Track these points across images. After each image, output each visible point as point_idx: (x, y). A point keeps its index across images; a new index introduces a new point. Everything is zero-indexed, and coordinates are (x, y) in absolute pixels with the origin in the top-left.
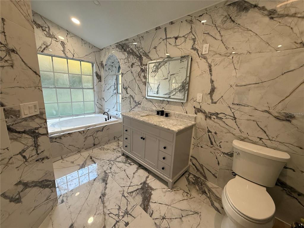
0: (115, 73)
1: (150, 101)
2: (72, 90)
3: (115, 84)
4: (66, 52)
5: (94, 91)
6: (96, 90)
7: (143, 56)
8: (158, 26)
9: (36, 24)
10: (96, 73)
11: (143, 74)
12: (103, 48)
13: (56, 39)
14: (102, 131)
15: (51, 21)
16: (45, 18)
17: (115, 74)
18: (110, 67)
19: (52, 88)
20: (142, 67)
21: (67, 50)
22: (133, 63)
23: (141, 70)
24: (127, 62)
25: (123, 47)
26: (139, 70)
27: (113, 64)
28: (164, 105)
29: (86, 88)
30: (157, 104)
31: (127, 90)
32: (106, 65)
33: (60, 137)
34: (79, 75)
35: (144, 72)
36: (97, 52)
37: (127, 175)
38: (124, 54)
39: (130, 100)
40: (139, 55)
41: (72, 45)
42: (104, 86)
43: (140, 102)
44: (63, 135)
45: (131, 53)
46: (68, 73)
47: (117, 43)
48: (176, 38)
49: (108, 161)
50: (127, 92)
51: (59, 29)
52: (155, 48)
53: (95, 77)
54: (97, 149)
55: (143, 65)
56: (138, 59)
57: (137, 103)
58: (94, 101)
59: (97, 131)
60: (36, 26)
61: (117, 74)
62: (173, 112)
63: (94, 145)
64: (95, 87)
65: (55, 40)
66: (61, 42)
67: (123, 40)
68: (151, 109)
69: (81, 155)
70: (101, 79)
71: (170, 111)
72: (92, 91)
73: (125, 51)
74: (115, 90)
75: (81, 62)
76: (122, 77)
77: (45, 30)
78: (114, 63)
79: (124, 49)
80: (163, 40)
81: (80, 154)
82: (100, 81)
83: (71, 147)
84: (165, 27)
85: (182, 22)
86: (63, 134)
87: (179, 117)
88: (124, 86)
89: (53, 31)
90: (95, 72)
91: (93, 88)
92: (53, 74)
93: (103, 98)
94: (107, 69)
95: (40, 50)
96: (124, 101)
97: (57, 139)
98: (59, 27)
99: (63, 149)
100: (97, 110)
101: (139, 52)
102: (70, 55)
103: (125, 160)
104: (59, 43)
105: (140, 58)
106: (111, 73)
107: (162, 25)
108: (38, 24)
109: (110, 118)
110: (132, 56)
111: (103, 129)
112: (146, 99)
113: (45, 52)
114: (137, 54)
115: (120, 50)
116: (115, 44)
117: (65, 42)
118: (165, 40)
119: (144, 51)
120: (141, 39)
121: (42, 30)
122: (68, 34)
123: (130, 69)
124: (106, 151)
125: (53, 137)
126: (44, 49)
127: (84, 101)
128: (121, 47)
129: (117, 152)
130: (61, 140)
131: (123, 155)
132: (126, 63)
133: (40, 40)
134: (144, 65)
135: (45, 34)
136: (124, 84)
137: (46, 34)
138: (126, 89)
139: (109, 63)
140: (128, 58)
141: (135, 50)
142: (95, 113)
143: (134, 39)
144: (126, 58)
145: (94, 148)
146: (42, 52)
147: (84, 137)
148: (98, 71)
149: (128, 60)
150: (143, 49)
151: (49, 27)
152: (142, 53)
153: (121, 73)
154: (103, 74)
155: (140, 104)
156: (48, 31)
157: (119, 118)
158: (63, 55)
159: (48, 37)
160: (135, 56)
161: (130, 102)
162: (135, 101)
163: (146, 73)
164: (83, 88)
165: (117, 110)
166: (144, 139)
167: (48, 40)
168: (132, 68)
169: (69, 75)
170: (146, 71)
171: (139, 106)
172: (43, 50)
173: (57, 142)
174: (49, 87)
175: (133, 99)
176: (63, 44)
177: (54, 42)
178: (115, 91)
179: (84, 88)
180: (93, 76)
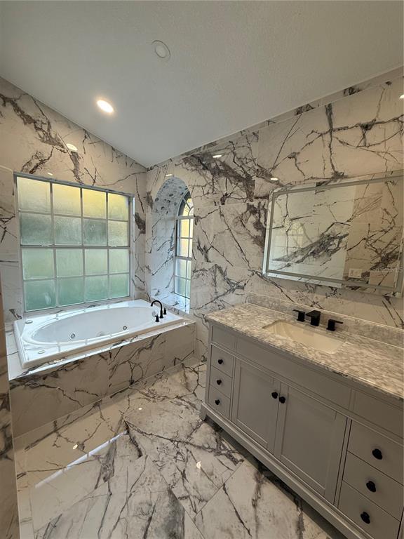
0: (172, 216)
1: (273, 283)
2: (86, 250)
3: (172, 237)
4: (80, 174)
5: (130, 252)
6: (134, 251)
7: (253, 178)
8: (304, 104)
9: (24, 116)
10: (137, 216)
11: (253, 219)
12: (152, 165)
13: (63, 147)
14: (151, 347)
15: (54, 111)
16: (43, 105)
17: (173, 219)
18: (165, 204)
19: (46, 248)
20: (251, 203)
21: (81, 170)
22: (226, 194)
23: (248, 210)
24: (211, 191)
25: (199, 160)
26: (242, 208)
27: (170, 198)
28: (318, 297)
29: (115, 245)
30: (293, 292)
31: (207, 252)
32: (157, 199)
33: (55, 373)
34: (101, 219)
35: (257, 215)
36: (140, 173)
37: (236, 512)
38: (204, 176)
39: (215, 276)
40: (244, 176)
41: (93, 161)
42: (150, 242)
43: (242, 284)
44: (64, 368)
45: (223, 171)
46: (82, 217)
47: (187, 154)
48: (366, 127)
49: (171, 445)
50: (206, 257)
51: (69, 127)
52: (293, 156)
53: (134, 225)
54: (138, 395)
55: (253, 198)
56: (241, 184)
57: (233, 283)
58: (129, 273)
59: (140, 351)
60: (23, 119)
61: (176, 218)
62: (352, 318)
63: (132, 383)
64: (133, 245)
65: (60, 148)
66: (72, 152)
67: (202, 145)
68: (275, 302)
69: (101, 417)
70: (145, 228)
71: (342, 316)
72: (125, 252)
73: (205, 168)
74: (171, 249)
75: (109, 194)
76: (196, 224)
77: (41, 129)
78: (172, 195)
79: (203, 165)
80: (321, 135)
81: (99, 413)
82: (144, 232)
83: (79, 396)
84: (327, 104)
85: (388, 83)
86: (64, 365)
87: (375, 336)
88: (199, 244)
89: (57, 130)
90: (134, 214)
91: (129, 246)
92: (51, 219)
93: (148, 268)
94: (159, 208)
95: (27, 170)
96: (198, 276)
97: (47, 379)
98: (69, 124)
99: (60, 402)
100: (134, 292)
101: (243, 169)
102: (87, 180)
103: (213, 438)
104: (67, 156)
105: (247, 182)
106: (166, 216)
107: (320, 100)
108: (29, 116)
109: (165, 313)
110: (223, 179)
111: (152, 343)
112: (262, 276)
113: (38, 173)
114: (239, 172)
115: (193, 168)
116: (182, 155)
117: (80, 153)
118: (328, 135)
119: (259, 166)
120: (250, 139)
121: (36, 127)
122: (86, 137)
123: (217, 207)
124: (160, 405)
125: (38, 376)
126: (36, 167)
127: (108, 275)
128: (195, 161)
129: (187, 408)
130: (57, 379)
131: (207, 420)
132: (208, 193)
133: (30, 148)
134: (257, 198)
135: (40, 137)
136: (200, 240)
137: (42, 136)
138: (204, 251)
139: (164, 196)
140: (213, 183)
141: (233, 166)
142: (129, 298)
143: (230, 142)
144: (209, 184)
145: (131, 394)
146: (31, 172)
147: (110, 367)
148: (140, 212)
149: (214, 187)
150: (256, 162)
151: (49, 123)
152: (252, 171)
153: (194, 216)
154: (149, 217)
155: (243, 288)
156: (46, 130)
157: (184, 314)
158: (74, 180)
159: (46, 142)
160: (232, 178)
161: (215, 280)
162: (228, 279)
163: (263, 215)
164: (108, 247)
165: (174, 292)
166: (282, 400)
167: (46, 149)
168: (223, 204)
169: (82, 221)
170: (262, 212)
171: (237, 291)
172: (33, 170)
173: (48, 387)
174: (40, 247)
175: (224, 274)
176: (75, 156)
177: (56, 152)
178: (172, 253)
179: (110, 247)
180: (129, 222)
